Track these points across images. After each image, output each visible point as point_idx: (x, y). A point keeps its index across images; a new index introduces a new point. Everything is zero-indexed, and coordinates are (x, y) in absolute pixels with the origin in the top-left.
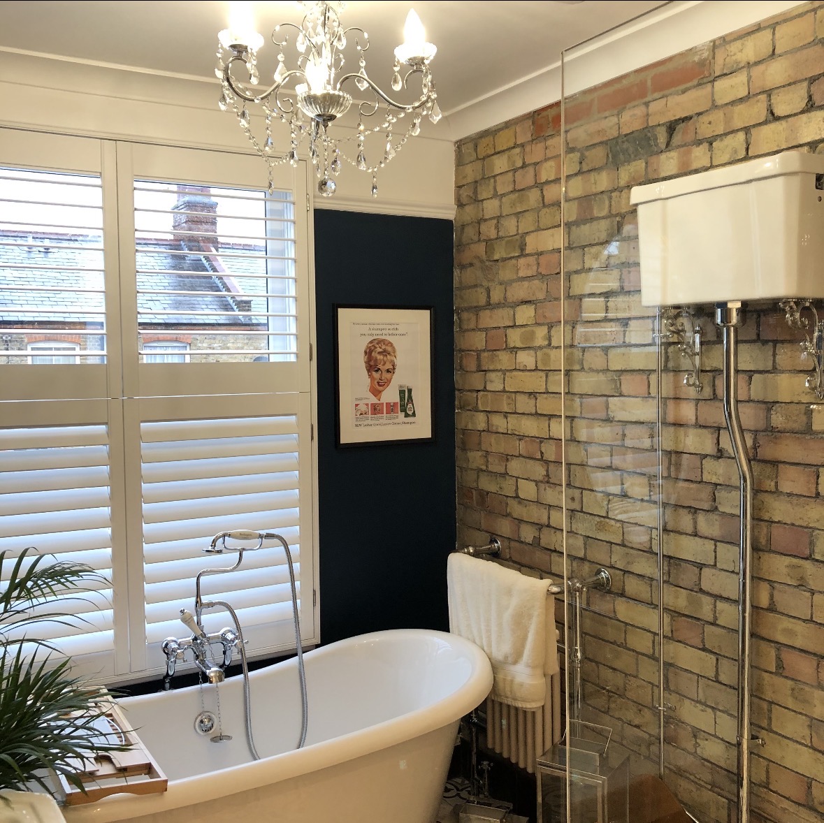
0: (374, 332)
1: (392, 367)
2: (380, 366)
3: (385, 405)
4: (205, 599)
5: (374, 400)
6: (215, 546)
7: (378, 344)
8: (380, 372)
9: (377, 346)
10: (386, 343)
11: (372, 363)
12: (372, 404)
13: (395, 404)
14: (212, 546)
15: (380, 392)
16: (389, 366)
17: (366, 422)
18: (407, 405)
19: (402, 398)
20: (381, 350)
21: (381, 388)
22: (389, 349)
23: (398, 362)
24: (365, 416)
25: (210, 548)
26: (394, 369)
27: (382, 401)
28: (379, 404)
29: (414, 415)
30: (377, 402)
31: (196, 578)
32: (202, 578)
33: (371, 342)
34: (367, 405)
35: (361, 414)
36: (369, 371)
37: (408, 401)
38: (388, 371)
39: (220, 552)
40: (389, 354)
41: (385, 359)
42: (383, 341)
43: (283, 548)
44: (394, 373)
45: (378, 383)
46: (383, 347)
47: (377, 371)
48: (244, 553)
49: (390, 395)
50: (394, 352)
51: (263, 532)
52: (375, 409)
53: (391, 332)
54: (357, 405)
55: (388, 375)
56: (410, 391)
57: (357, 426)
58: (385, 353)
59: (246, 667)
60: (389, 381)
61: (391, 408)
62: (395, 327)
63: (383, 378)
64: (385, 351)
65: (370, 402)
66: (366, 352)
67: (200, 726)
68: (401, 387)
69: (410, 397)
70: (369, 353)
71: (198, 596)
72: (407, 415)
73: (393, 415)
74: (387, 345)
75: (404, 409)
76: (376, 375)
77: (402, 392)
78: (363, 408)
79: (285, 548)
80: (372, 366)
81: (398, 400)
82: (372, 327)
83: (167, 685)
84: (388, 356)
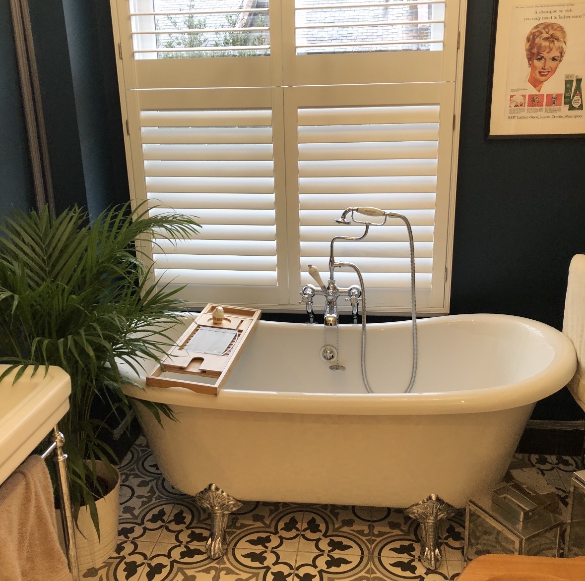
0: (542, 16)
1: (559, 55)
2: (545, 54)
3: (545, 97)
4: (337, 260)
5: (533, 91)
6: (345, 218)
7: (544, 29)
8: (543, 60)
9: (543, 31)
10: (555, 27)
11: (535, 51)
12: (529, 96)
13: (559, 96)
14: (342, 218)
15: (542, 82)
16: (555, 53)
17: (522, 115)
18: (574, 96)
19: (567, 90)
20: (547, 36)
21: (543, 78)
22: (558, 34)
23: (567, 49)
24: (521, 108)
25: (340, 220)
26: (562, 56)
27: (541, 93)
28: (539, 95)
29: (581, 107)
30: (537, 93)
31: (330, 242)
32: (335, 243)
33: (536, 27)
34: (524, 96)
35: (516, 106)
36: (530, 59)
37: (575, 93)
38: (554, 59)
39: (348, 224)
40: (557, 39)
41: (552, 45)
42: (552, 25)
43: (406, 227)
44: (561, 61)
45: (540, 72)
46: (551, 32)
47: (540, 59)
48: (370, 227)
49: (554, 86)
50: (564, 37)
51: (387, 212)
52: (534, 101)
53: (562, 14)
54: (512, 96)
55: (554, 63)
56: (579, 81)
57: (511, 118)
58: (552, 38)
59: (364, 319)
60: (553, 71)
61: (553, 100)
62: (569, 8)
63: (546, 67)
64: (552, 36)
65: (527, 93)
66: (528, 40)
67: (323, 355)
68: (567, 76)
69: (578, 88)
70: (532, 40)
71: (332, 256)
72: (572, 108)
73: (553, 107)
74: (555, 30)
75: (568, 101)
76: (538, 64)
77: (568, 83)
78: (519, 99)
79: (408, 227)
80: (534, 53)
81: (562, 90)
82: (539, 10)
83: (312, 320)
84: (556, 42)
